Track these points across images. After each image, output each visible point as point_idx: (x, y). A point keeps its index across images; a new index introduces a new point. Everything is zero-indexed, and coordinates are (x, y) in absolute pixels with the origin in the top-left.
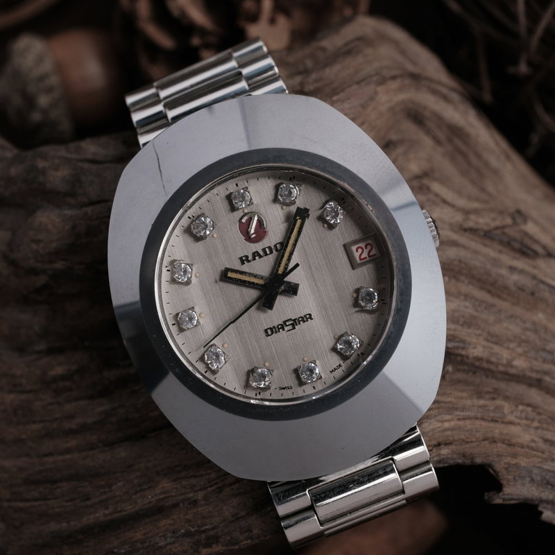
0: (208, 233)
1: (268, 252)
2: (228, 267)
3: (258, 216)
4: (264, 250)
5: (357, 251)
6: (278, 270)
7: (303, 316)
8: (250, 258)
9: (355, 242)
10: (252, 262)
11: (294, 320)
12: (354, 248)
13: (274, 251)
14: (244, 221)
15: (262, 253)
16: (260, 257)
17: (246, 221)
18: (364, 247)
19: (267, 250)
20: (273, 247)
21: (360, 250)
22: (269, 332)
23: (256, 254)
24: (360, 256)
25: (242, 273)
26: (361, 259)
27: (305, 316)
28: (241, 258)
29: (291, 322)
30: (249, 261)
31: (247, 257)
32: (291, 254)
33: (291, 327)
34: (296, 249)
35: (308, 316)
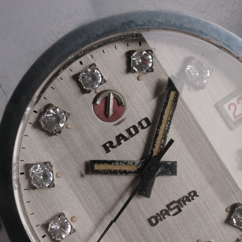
0: (61, 125)
1: (133, 132)
2: (93, 159)
3: (114, 94)
4: (128, 131)
5: (229, 108)
6: (152, 152)
7: (186, 194)
8: (115, 143)
9: (226, 99)
10: (119, 148)
11: (178, 201)
12: (226, 106)
13: (139, 129)
14: (98, 102)
15: (126, 135)
16: (126, 139)
17: (101, 102)
18: (236, 103)
19: (132, 130)
20: (137, 125)
21: (232, 107)
22: (154, 221)
23: (120, 138)
24: (234, 113)
25: (110, 162)
26: (235, 117)
27: (189, 194)
28: (104, 146)
29: (175, 205)
30: (114, 147)
31: (111, 143)
32: (166, 131)
33: (176, 210)
34: (172, 126)
35: (192, 194)
